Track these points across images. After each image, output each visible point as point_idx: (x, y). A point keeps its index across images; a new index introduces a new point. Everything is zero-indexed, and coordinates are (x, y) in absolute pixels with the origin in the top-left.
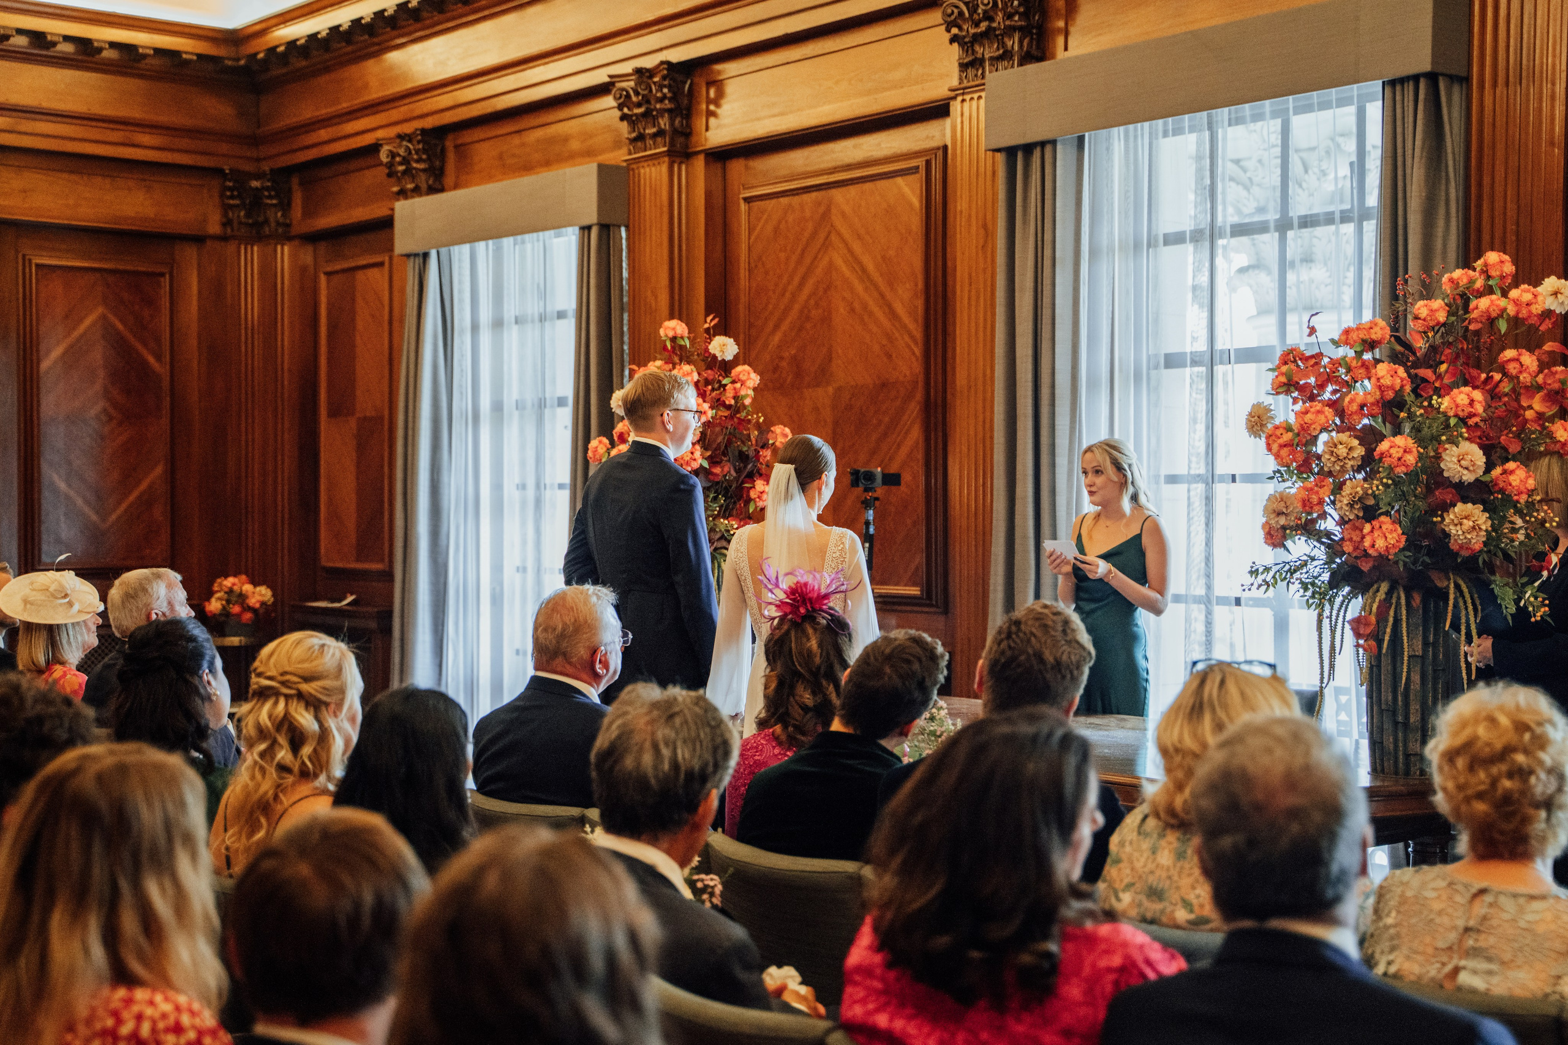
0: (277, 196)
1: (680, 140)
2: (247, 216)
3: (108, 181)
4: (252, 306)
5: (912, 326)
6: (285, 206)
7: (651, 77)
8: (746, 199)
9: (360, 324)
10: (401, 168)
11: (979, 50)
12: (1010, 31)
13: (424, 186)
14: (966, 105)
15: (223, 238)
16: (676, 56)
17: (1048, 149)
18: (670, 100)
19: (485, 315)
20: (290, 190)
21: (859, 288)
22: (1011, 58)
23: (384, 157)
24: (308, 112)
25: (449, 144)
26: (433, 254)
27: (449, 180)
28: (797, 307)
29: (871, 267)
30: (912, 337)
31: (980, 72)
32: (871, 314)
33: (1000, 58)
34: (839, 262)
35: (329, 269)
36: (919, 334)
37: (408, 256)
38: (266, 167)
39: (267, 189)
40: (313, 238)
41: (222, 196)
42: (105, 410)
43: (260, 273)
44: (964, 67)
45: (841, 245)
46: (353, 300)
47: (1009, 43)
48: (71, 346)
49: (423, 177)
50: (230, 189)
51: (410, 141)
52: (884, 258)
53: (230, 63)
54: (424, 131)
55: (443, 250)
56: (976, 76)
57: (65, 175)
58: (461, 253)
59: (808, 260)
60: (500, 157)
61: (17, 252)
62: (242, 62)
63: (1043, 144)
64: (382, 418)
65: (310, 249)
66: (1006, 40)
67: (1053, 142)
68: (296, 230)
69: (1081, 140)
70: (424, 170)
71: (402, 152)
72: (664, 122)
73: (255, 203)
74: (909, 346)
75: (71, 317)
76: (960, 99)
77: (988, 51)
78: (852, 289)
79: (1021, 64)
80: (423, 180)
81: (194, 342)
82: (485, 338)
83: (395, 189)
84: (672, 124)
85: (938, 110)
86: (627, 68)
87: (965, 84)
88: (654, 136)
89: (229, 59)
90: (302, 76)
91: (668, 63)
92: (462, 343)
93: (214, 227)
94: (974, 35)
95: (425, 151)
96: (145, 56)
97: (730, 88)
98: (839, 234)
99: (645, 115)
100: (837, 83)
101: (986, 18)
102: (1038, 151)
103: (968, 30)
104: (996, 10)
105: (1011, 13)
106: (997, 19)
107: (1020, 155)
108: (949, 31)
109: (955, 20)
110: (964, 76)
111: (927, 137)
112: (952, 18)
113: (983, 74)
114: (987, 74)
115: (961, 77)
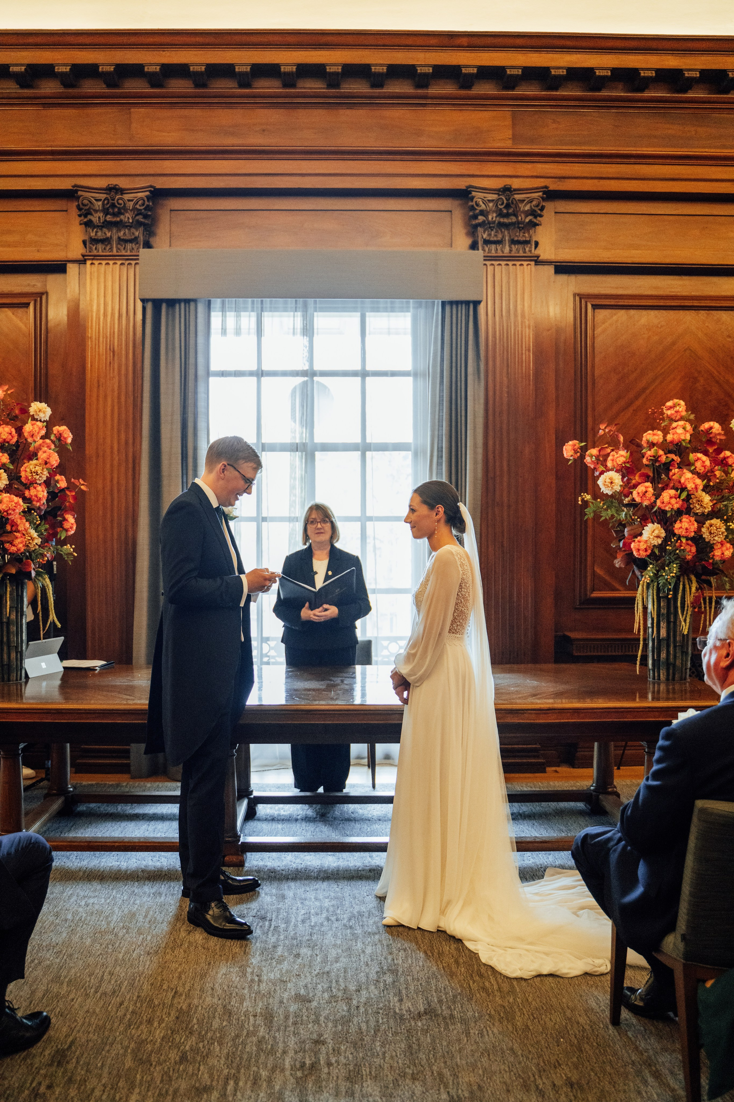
11: (108, 232)
12: (137, 224)
14: (90, 268)
17: (192, 304)
22: (138, 242)
31: (108, 248)
33: (131, 241)
44: (92, 241)
47: (137, 234)
56: (105, 249)
63: (187, 301)
66: (133, 230)
67: (195, 301)
69: (209, 302)
76: (89, 262)
77: (116, 235)
79: (143, 247)
87: (95, 253)
94: (104, 222)
101: (120, 213)
102: (183, 305)
103: (99, 218)
104: (125, 209)
105: (139, 213)
106: (127, 215)
107: (164, 306)
108: (86, 216)
109: (89, 209)
110: (94, 248)
111: (29, 285)
112: (87, 207)
113: (111, 249)
114: (115, 249)
115: (90, 248)
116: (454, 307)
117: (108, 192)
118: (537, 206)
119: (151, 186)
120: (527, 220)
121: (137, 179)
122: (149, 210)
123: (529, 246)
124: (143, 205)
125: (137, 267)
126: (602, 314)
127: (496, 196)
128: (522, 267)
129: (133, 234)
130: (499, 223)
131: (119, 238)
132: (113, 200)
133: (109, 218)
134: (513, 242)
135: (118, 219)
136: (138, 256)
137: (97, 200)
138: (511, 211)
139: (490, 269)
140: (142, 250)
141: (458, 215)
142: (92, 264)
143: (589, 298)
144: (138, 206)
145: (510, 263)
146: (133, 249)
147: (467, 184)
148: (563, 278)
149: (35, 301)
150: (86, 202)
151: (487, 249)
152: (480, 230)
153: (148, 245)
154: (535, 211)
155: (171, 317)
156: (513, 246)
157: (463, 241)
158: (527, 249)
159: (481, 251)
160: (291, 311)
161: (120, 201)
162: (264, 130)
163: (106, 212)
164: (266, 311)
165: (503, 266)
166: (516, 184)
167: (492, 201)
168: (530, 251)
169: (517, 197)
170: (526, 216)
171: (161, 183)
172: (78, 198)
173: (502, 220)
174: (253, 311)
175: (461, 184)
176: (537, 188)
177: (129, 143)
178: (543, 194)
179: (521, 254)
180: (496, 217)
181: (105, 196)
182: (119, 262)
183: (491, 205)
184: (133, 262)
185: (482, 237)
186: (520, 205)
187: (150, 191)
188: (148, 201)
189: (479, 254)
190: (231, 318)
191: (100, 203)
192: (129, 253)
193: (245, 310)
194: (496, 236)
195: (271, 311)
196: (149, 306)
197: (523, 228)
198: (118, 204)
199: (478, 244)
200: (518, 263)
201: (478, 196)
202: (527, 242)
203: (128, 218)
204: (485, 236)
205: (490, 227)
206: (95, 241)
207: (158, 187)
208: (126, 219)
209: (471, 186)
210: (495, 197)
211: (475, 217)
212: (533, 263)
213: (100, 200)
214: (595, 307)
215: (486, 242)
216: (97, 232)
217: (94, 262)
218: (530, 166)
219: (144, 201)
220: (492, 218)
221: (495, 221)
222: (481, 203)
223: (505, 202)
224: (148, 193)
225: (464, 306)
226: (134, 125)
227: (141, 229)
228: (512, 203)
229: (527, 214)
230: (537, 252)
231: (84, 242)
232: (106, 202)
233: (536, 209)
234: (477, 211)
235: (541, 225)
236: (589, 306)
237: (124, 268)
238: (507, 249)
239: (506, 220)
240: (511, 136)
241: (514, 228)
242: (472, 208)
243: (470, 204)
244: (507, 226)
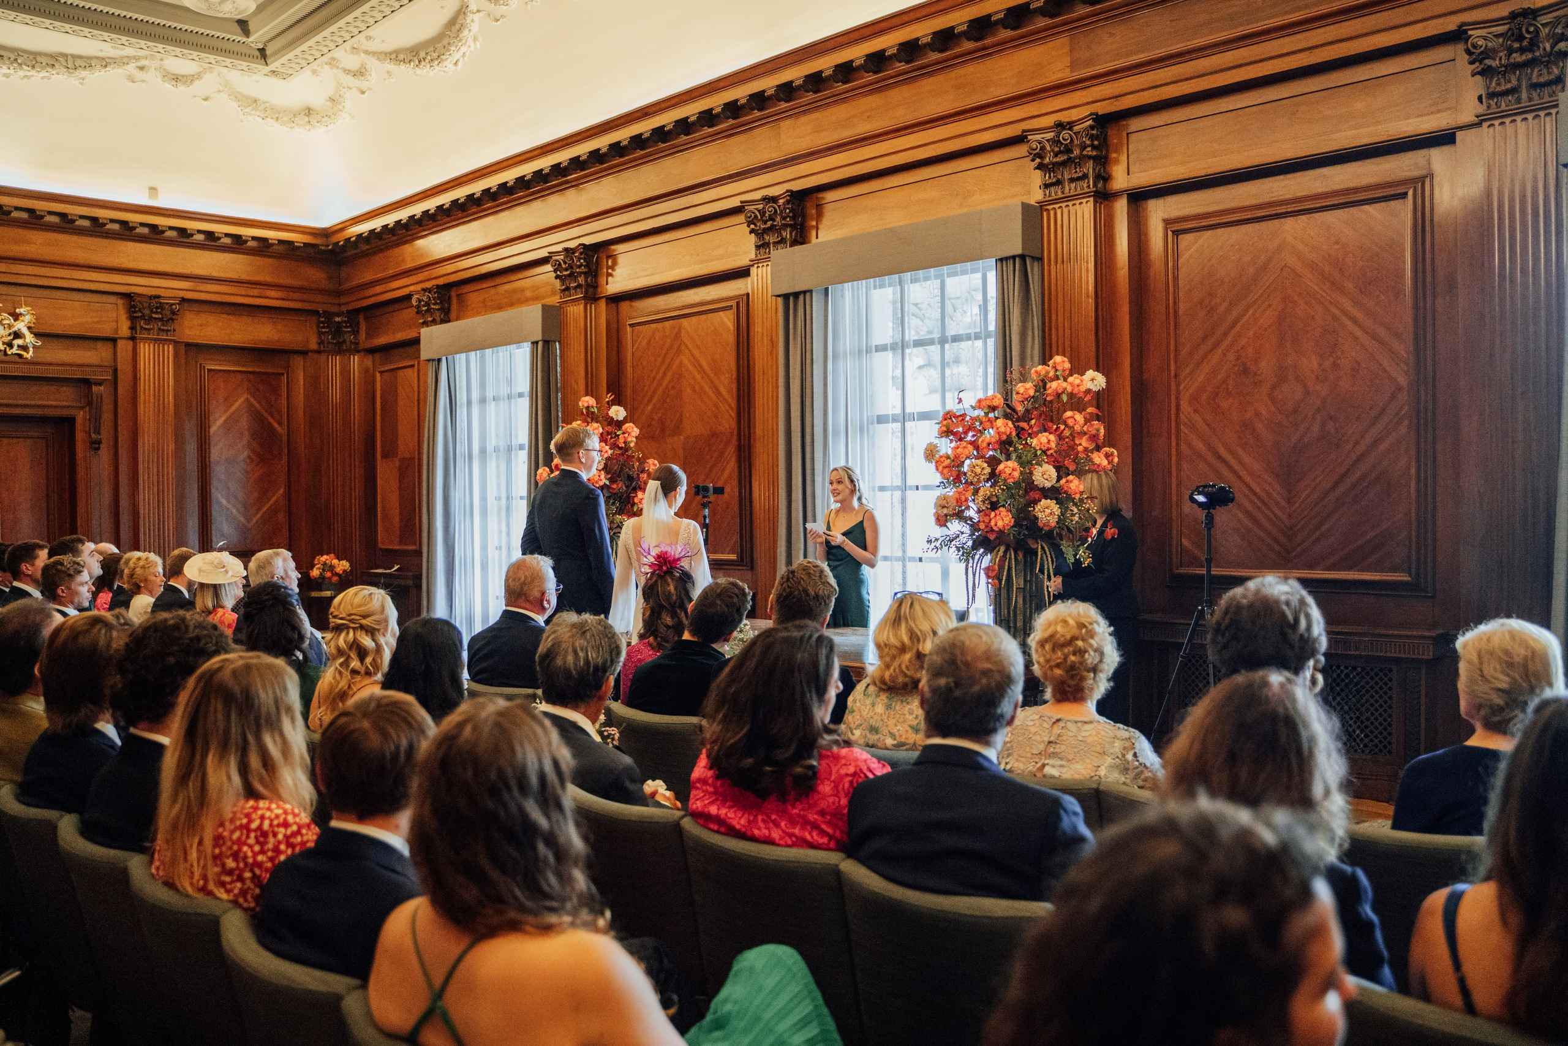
0: (351, 326)
1: (591, 290)
2: (333, 338)
3: (250, 319)
4: (335, 394)
5: (730, 400)
6: (356, 332)
7: (573, 253)
8: (630, 325)
9: (400, 403)
10: (424, 308)
11: (767, 238)
12: (785, 226)
13: (438, 319)
14: (760, 269)
15: (319, 352)
16: (588, 241)
18: (585, 266)
19: (475, 395)
20: (358, 323)
21: (698, 377)
22: (785, 242)
23: (414, 302)
24: (368, 277)
25: (453, 294)
26: (444, 359)
27: (453, 315)
28: (661, 390)
29: (705, 365)
30: (730, 405)
31: (768, 250)
32: (705, 392)
33: (779, 242)
34: (685, 361)
35: (382, 369)
36: (734, 405)
37: (429, 360)
38: (344, 309)
39: (345, 322)
40: (372, 351)
41: (318, 327)
42: (249, 457)
43: (341, 372)
44: (758, 247)
45: (687, 352)
46: (396, 388)
47: (784, 234)
48: (229, 418)
49: (438, 313)
50: (322, 322)
51: (430, 292)
52: (713, 359)
53: (323, 248)
54: (438, 286)
55: (450, 357)
56: (765, 253)
57: (225, 316)
58: (461, 358)
59: (668, 361)
60: (484, 301)
61: (196, 362)
62: (330, 247)
63: (805, 292)
64: (414, 458)
65: (370, 357)
67: (811, 291)
68: (361, 346)
69: (827, 290)
70: (438, 309)
71: (425, 299)
72: (581, 280)
73: (337, 331)
74: (727, 411)
75: (228, 401)
76: (756, 266)
77: (771, 238)
78: (694, 378)
79: (791, 246)
80: (438, 316)
81: (301, 413)
82: (475, 410)
83: (421, 321)
84: (586, 281)
85: (743, 273)
86: (559, 248)
87: (759, 257)
88: (576, 288)
89: (322, 245)
90: (366, 255)
91: (584, 245)
92: (462, 412)
93: (313, 346)
94: (764, 229)
95: (439, 298)
96: (273, 244)
97: (621, 259)
98: (687, 346)
99: (569, 275)
100: (686, 256)
101: (772, 219)
102: (802, 296)
103: (760, 226)
104: (776, 215)
105: (785, 216)
106: (777, 219)
107: (791, 299)
108: (752, 225)
109: (752, 220)
110: (757, 253)
111: (737, 289)
113: (770, 251)
116: (1004, 262)
117: (764, 202)
118: (1087, 136)
119: (789, 191)
120: (1082, 154)
127: (1054, 133)
128: (1081, 205)
129: (781, 235)
130: (1057, 162)
131: (773, 241)
132: (765, 209)
133: (764, 225)
134: (1071, 180)
135: (772, 225)
137: (757, 210)
138: (1062, 148)
139: (1052, 213)
142: (760, 265)
144: (783, 211)
145: (1071, 203)
149: (738, 303)
150: (750, 213)
151: (1049, 192)
154: (1085, 142)
156: (1071, 184)
161: (771, 208)
163: (762, 220)
165: (1064, 208)
166: (1076, 114)
167: (1051, 140)
168: (1092, 186)
170: (1082, 151)
171: (797, 186)
172: (745, 211)
173: (1057, 159)
175: (1012, 131)
176: (1085, 118)
177: (777, 155)
178: (1093, 122)
179: (1080, 191)
180: (1053, 157)
181: (762, 205)
183: (1048, 144)
185: (1044, 180)
186: (1075, 139)
187: (788, 195)
188: (788, 204)
191: (758, 213)
194: (1055, 177)
197: (1079, 163)
198: (769, 211)
200: (1078, 203)
201: (1034, 139)
203: (777, 222)
205: (1049, 169)
206: (761, 246)
207: (795, 189)
209: (1024, 131)
210: (1053, 135)
212: (1092, 199)
213: (760, 210)
214: (1177, 232)
215: (1046, 185)
216: (759, 238)
218: (1084, 92)
220: (1050, 159)
221: (1052, 162)
222: (1037, 146)
224: (791, 196)
226: (782, 137)
228: (1064, 139)
229: (1082, 146)
230: (1106, 185)
232: (763, 211)
233: (1086, 140)
238: (1067, 189)
239: (1059, 159)
240: (1069, 64)
241: (1070, 165)
242: (1030, 153)
244: (1063, 164)
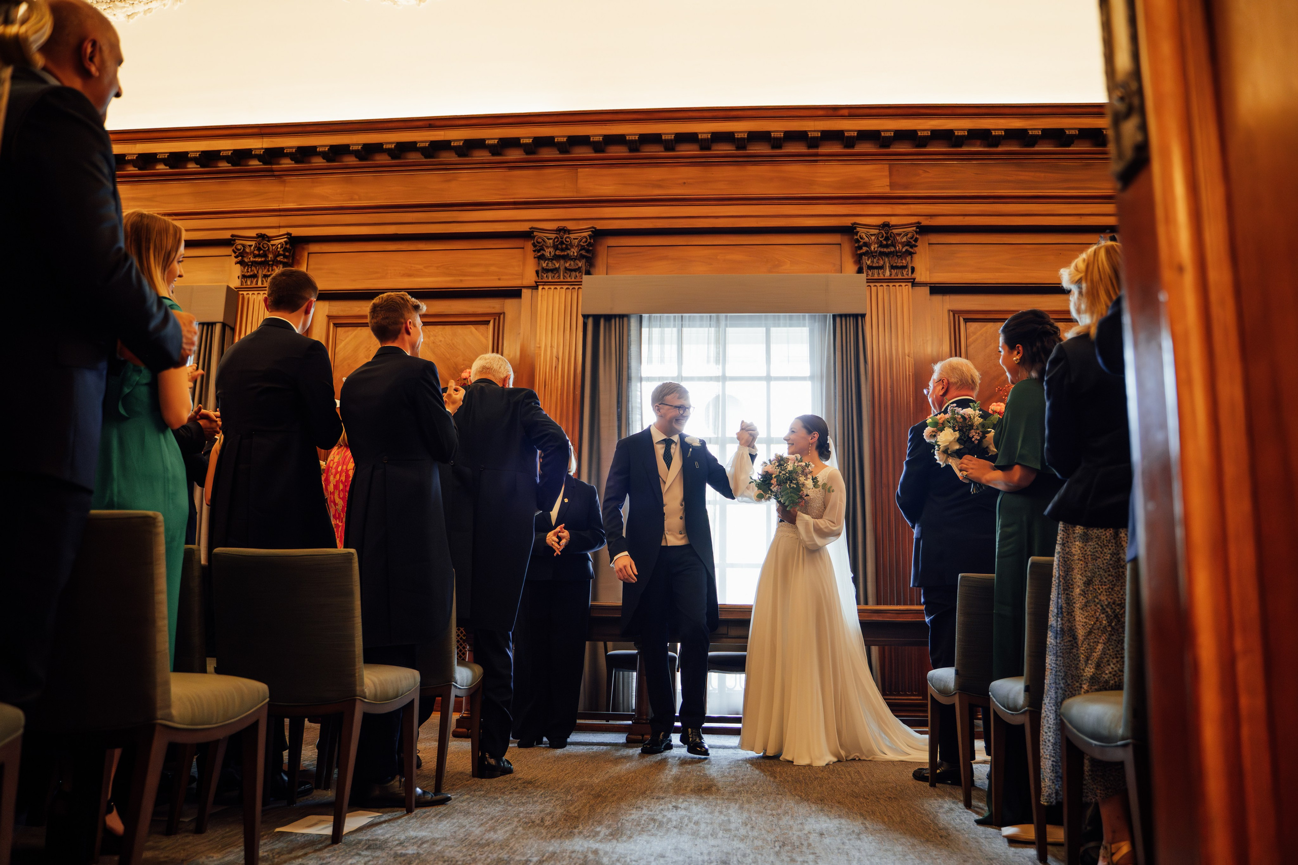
7: (269, 241)
8: (334, 324)
11: (558, 264)
12: (580, 257)
14: (541, 292)
16: (293, 232)
17: (625, 319)
22: (579, 271)
31: (556, 276)
33: (575, 270)
44: (541, 271)
47: (580, 264)
56: (554, 277)
63: (622, 317)
66: (577, 262)
67: (628, 317)
69: (641, 317)
76: (540, 288)
77: (562, 265)
87: (546, 280)
91: (289, 235)
99: (258, 263)
100: (425, 267)
101: (567, 249)
102: (617, 319)
103: (550, 253)
104: (572, 246)
105: (583, 248)
106: (572, 250)
107: (602, 320)
108: (539, 251)
109: (541, 246)
110: (545, 276)
111: (490, 307)
112: (541, 244)
113: (559, 277)
114: (562, 277)
115: (542, 276)
116: (844, 319)
117: (558, 232)
118: (912, 238)
119: (593, 227)
120: (904, 250)
121: (581, 222)
122: (591, 246)
123: (906, 270)
124: (586, 242)
125: (580, 290)
126: (973, 326)
127: (878, 231)
128: (901, 287)
129: (577, 265)
130: (880, 252)
131: (566, 268)
132: (562, 238)
133: (558, 252)
134: (893, 267)
135: (566, 253)
136: (581, 282)
137: (548, 239)
138: (889, 242)
139: (874, 289)
140: (584, 276)
141: (847, 249)
142: (543, 288)
143: (961, 313)
144: (582, 243)
145: (891, 285)
146: (576, 276)
147: (853, 222)
148: (938, 298)
149: (495, 319)
150: (540, 240)
151: (870, 273)
152: (865, 258)
153: (588, 273)
154: (910, 242)
155: (608, 329)
156: (892, 270)
157: (850, 267)
158: (905, 273)
159: (865, 275)
160: (706, 327)
161: (568, 239)
162: (685, 183)
163: (556, 248)
164: (685, 327)
165: (885, 287)
166: (893, 221)
167: (874, 235)
168: (908, 275)
169: (895, 231)
170: (903, 248)
171: (601, 225)
172: (534, 237)
173: (882, 250)
174: (674, 326)
175: (847, 222)
176: (911, 224)
177: (575, 194)
178: (917, 228)
179: (900, 276)
180: (878, 247)
181: (555, 235)
182: (565, 287)
183: (873, 238)
184: (577, 287)
185: (867, 264)
186: (898, 238)
187: (592, 231)
188: (590, 239)
189: (863, 276)
190: (656, 331)
191: (551, 241)
192: (573, 280)
193: (668, 326)
194: (878, 262)
195: (689, 326)
196: (590, 322)
197: (900, 256)
198: (566, 241)
199: (863, 269)
200: (897, 284)
201: (862, 231)
202: (904, 267)
203: (574, 253)
204: (869, 262)
205: (873, 256)
206: (546, 271)
207: (598, 228)
208: (572, 253)
209: (855, 223)
210: (876, 231)
211: (860, 248)
212: (910, 284)
213: (552, 239)
214: (967, 320)
215: (870, 268)
216: (547, 264)
217: (544, 287)
218: (905, 207)
219: (587, 239)
220: (874, 249)
221: (877, 251)
222: (864, 236)
223: (885, 235)
224: (590, 233)
225: (851, 318)
226: (580, 180)
227: (584, 261)
228: (891, 236)
229: (904, 244)
230: (914, 276)
231: (537, 272)
232: (556, 240)
233: (911, 241)
234: (861, 243)
235: (916, 253)
236: (962, 320)
237: (569, 292)
238: (888, 273)
239: (885, 250)
240: (888, 184)
241: (893, 256)
242: (857, 241)
243: (856, 237)
244: (887, 255)
